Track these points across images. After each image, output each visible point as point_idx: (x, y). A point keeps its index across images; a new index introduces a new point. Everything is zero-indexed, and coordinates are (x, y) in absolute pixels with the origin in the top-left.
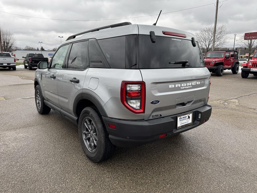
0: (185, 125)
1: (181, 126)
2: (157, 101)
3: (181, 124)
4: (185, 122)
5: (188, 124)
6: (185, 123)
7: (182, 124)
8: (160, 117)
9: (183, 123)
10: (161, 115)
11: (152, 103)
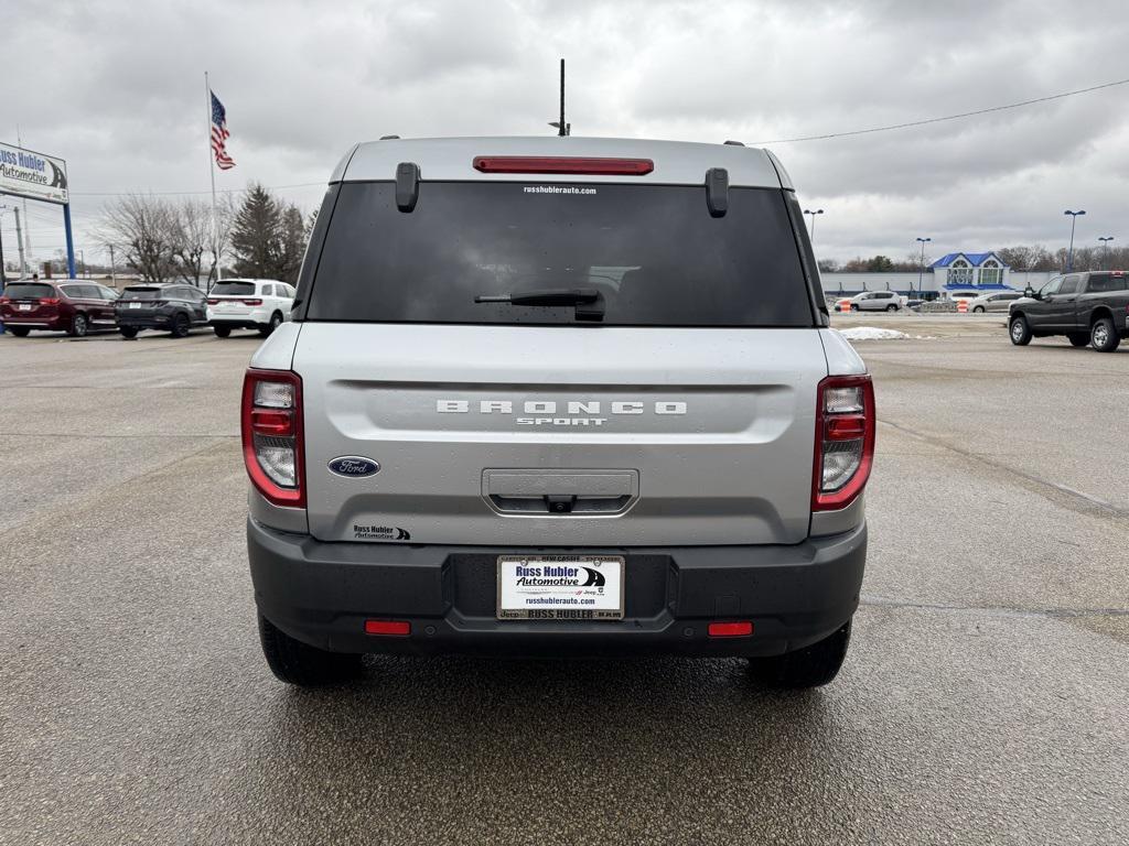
0: (560, 612)
1: (531, 612)
2: (359, 465)
3: (534, 601)
4: (568, 597)
5: (590, 612)
6: (565, 602)
7: (542, 601)
8: (403, 540)
9: (546, 597)
10: (404, 534)
11: (336, 467)
